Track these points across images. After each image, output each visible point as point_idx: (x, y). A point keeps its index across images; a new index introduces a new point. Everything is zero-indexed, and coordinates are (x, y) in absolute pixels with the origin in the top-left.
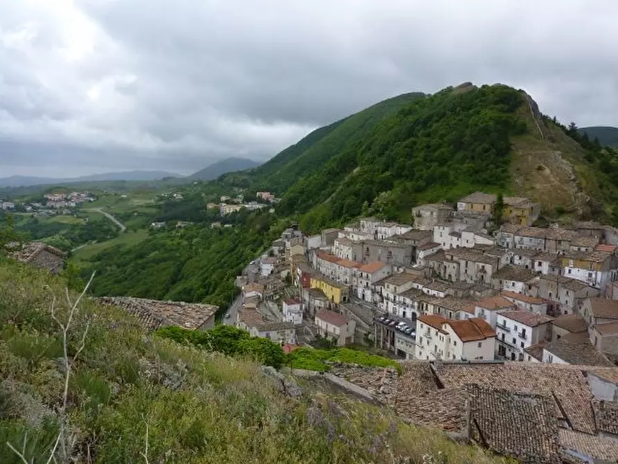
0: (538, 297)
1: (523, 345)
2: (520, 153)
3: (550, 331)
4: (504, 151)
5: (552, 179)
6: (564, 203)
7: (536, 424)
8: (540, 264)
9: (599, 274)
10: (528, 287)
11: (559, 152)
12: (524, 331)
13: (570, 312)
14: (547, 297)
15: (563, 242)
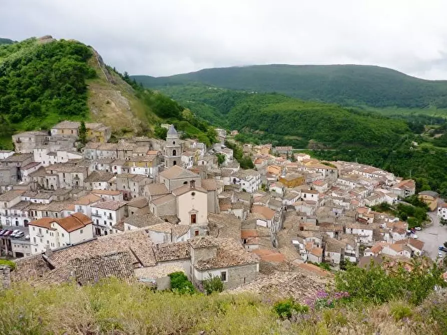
0: (117, 190)
1: (111, 224)
2: (94, 92)
3: (126, 211)
4: (83, 90)
5: (117, 110)
6: (126, 126)
7: (120, 271)
8: (115, 168)
9: (151, 168)
10: (109, 184)
11: (119, 91)
12: (110, 214)
13: (137, 196)
14: (122, 189)
15: (128, 152)
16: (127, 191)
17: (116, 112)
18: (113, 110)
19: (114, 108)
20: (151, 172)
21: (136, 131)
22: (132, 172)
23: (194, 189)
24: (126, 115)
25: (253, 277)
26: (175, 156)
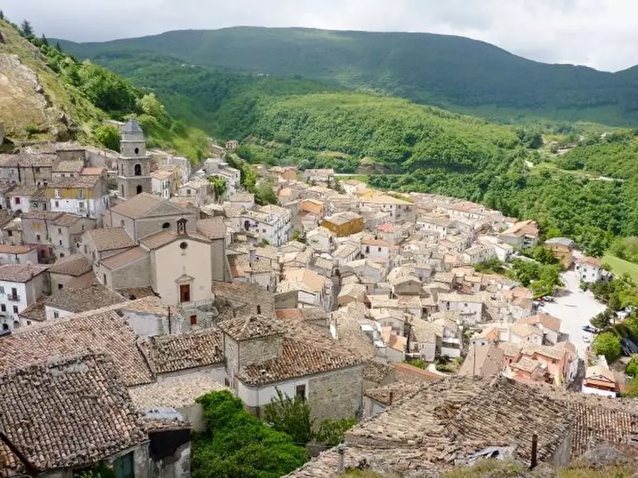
0: (23, 243)
1: (16, 310)
3: (47, 282)
5: (14, 90)
6: (33, 121)
8: (18, 201)
9: (91, 201)
10: (7, 233)
11: (16, 56)
12: (14, 291)
13: (67, 253)
14: (35, 241)
15: (41, 169)
16: (44, 246)
17: (11, 94)
19: (7, 87)
20: (92, 209)
21: (56, 131)
22: (54, 209)
23: (186, 236)
24: (32, 100)
25: (355, 392)
26: (138, 177)
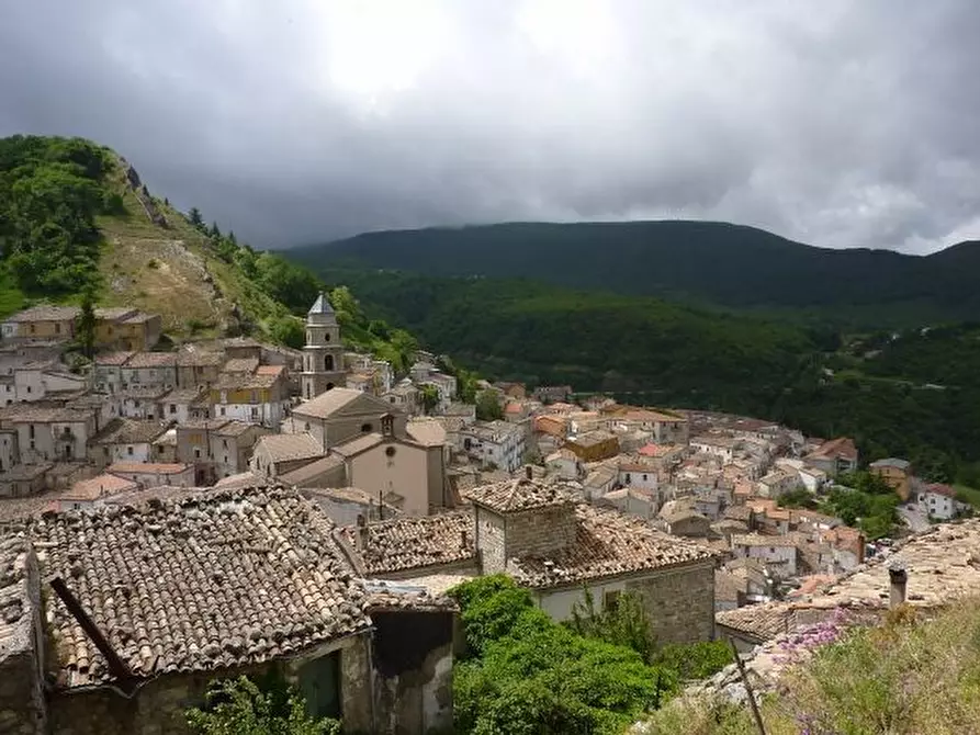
2: (116, 242)
4: (92, 238)
5: (176, 280)
6: (199, 314)
8: (173, 409)
9: (268, 406)
10: (157, 449)
11: (181, 242)
14: (192, 458)
15: (205, 370)
16: (205, 465)
17: (171, 284)
18: (166, 280)
19: (168, 277)
20: (267, 416)
21: (225, 326)
22: (218, 416)
23: (393, 438)
24: (198, 290)
26: (329, 372)
